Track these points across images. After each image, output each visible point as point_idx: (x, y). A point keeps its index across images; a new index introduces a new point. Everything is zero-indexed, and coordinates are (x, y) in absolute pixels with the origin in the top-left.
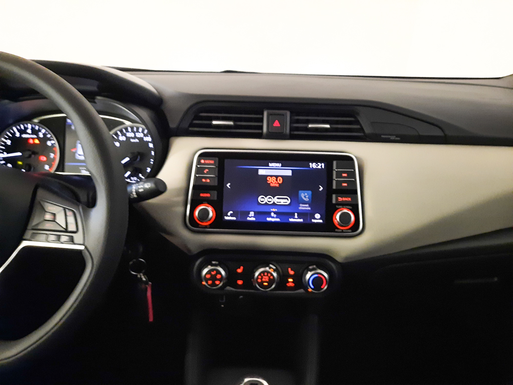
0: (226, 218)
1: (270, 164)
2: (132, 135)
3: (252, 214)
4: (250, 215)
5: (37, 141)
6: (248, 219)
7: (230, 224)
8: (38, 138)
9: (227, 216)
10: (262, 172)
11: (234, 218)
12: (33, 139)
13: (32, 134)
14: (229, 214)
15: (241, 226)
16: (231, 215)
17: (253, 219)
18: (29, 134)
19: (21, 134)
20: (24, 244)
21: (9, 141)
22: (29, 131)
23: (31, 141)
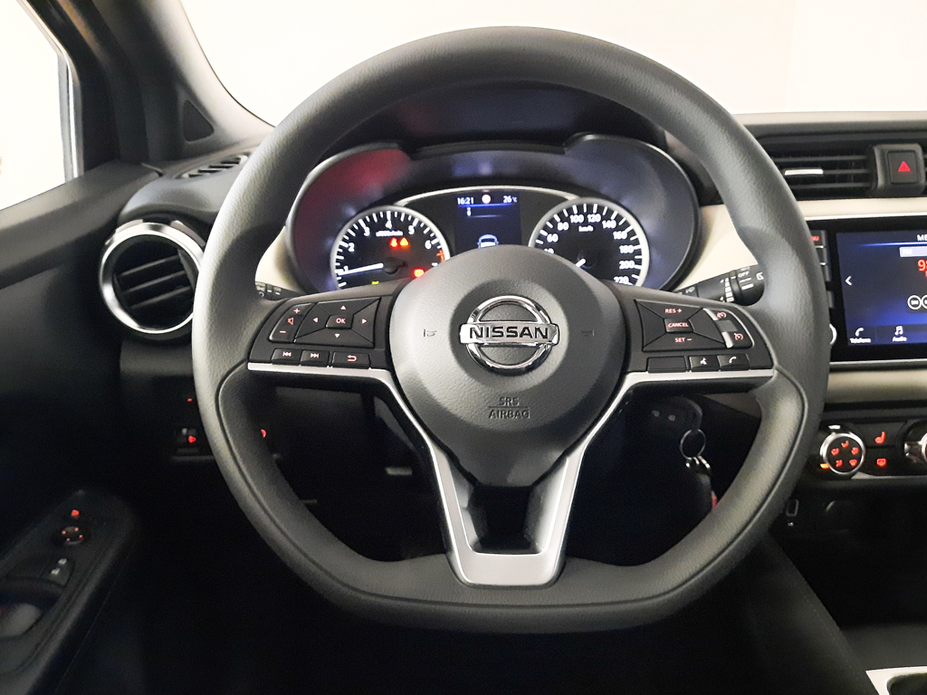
0: (853, 341)
1: (919, 238)
2: (580, 219)
3: (900, 329)
4: (897, 333)
5: (404, 242)
6: (895, 339)
7: (862, 352)
8: (406, 235)
9: (855, 337)
10: (906, 252)
11: (868, 341)
12: (399, 239)
13: (395, 228)
14: (857, 334)
15: (883, 352)
16: (862, 335)
17: (903, 339)
18: (388, 229)
19: (373, 231)
20: (632, 379)
21: (352, 245)
22: (389, 225)
23: (394, 243)
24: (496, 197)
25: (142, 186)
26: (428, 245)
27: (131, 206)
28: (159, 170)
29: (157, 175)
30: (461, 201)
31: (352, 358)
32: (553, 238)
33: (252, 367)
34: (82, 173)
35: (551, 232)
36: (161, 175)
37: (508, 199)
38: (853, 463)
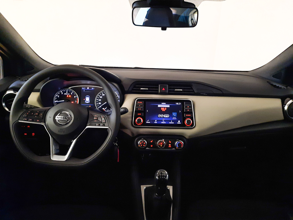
0: (147, 122)
1: (162, 103)
3: (156, 120)
5: (70, 96)
6: (155, 122)
7: (148, 124)
8: (70, 94)
10: (159, 106)
11: (150, 122)
12: (69, 95)
15: (152, 125)
17: (156, 123)
19: (63, 93)
20: (87, 127)
21: (59, 96)
22: (67, 92)
23: (68, 96)
24: (90, 88)
25: (15, 81)
26: (75, 97)
27: (11, 86)
28: (19, 78)
29: (19, 79)
30: (83, 88)
31: (38, 121)
32: (101, 97)
33: (19, 121)
34: (3, 78)
35: (101, 96)
36: (20, 79)
37: (93, 88)
38: (144, 145)
